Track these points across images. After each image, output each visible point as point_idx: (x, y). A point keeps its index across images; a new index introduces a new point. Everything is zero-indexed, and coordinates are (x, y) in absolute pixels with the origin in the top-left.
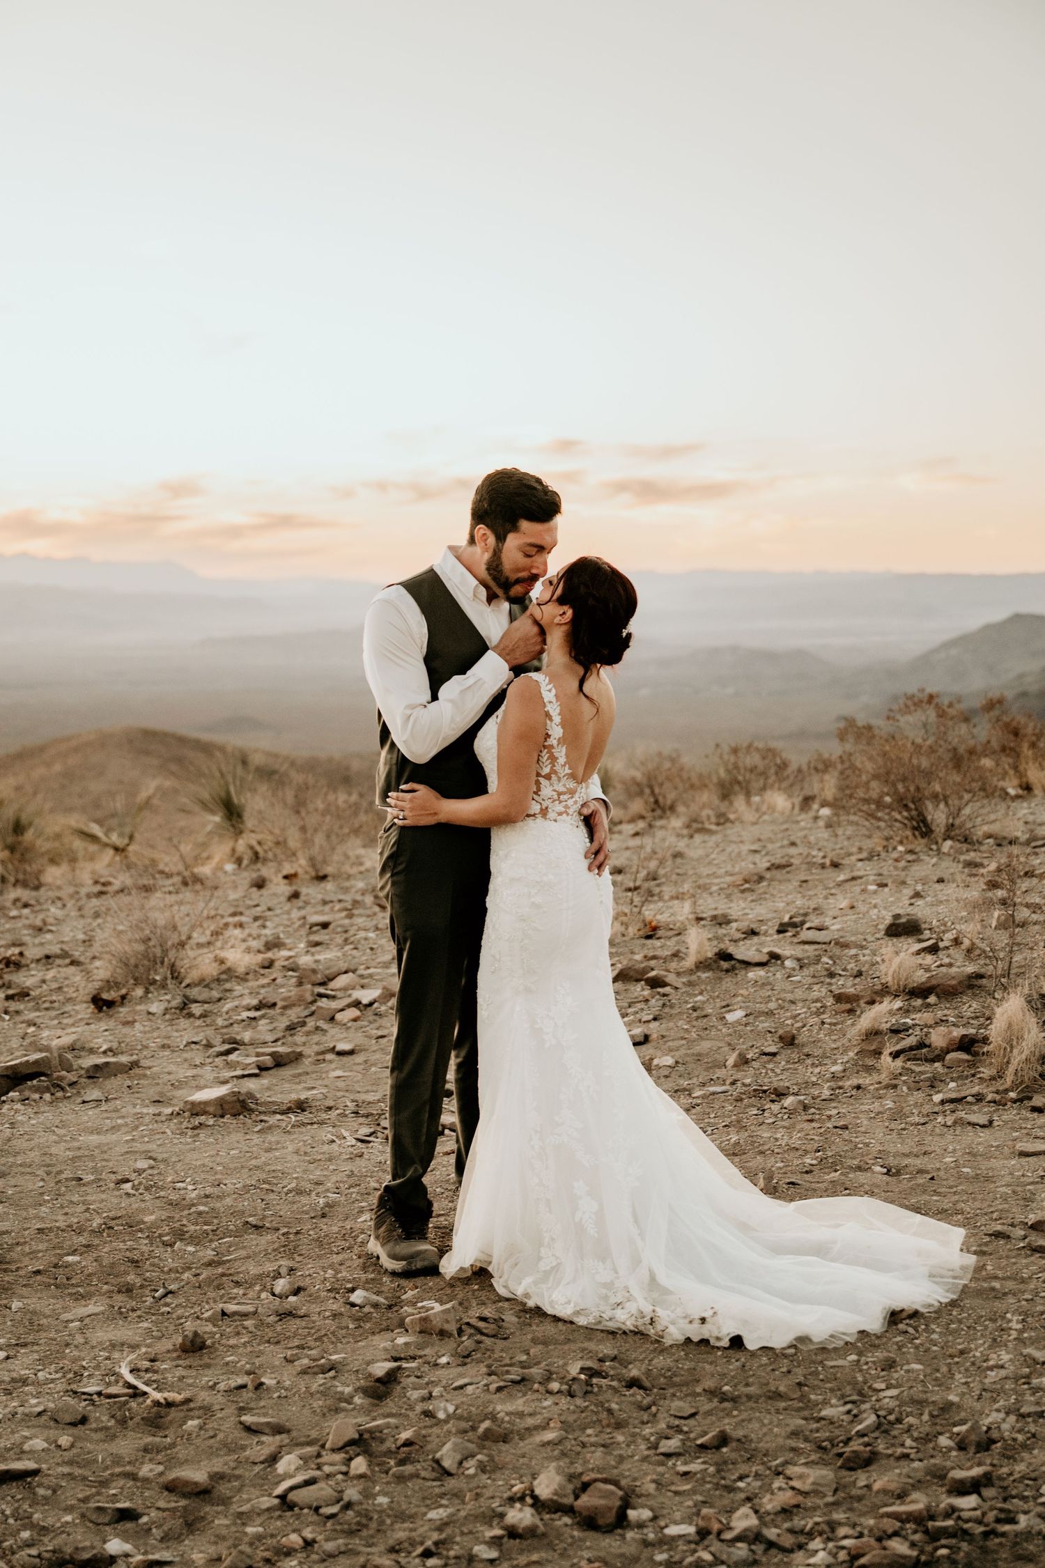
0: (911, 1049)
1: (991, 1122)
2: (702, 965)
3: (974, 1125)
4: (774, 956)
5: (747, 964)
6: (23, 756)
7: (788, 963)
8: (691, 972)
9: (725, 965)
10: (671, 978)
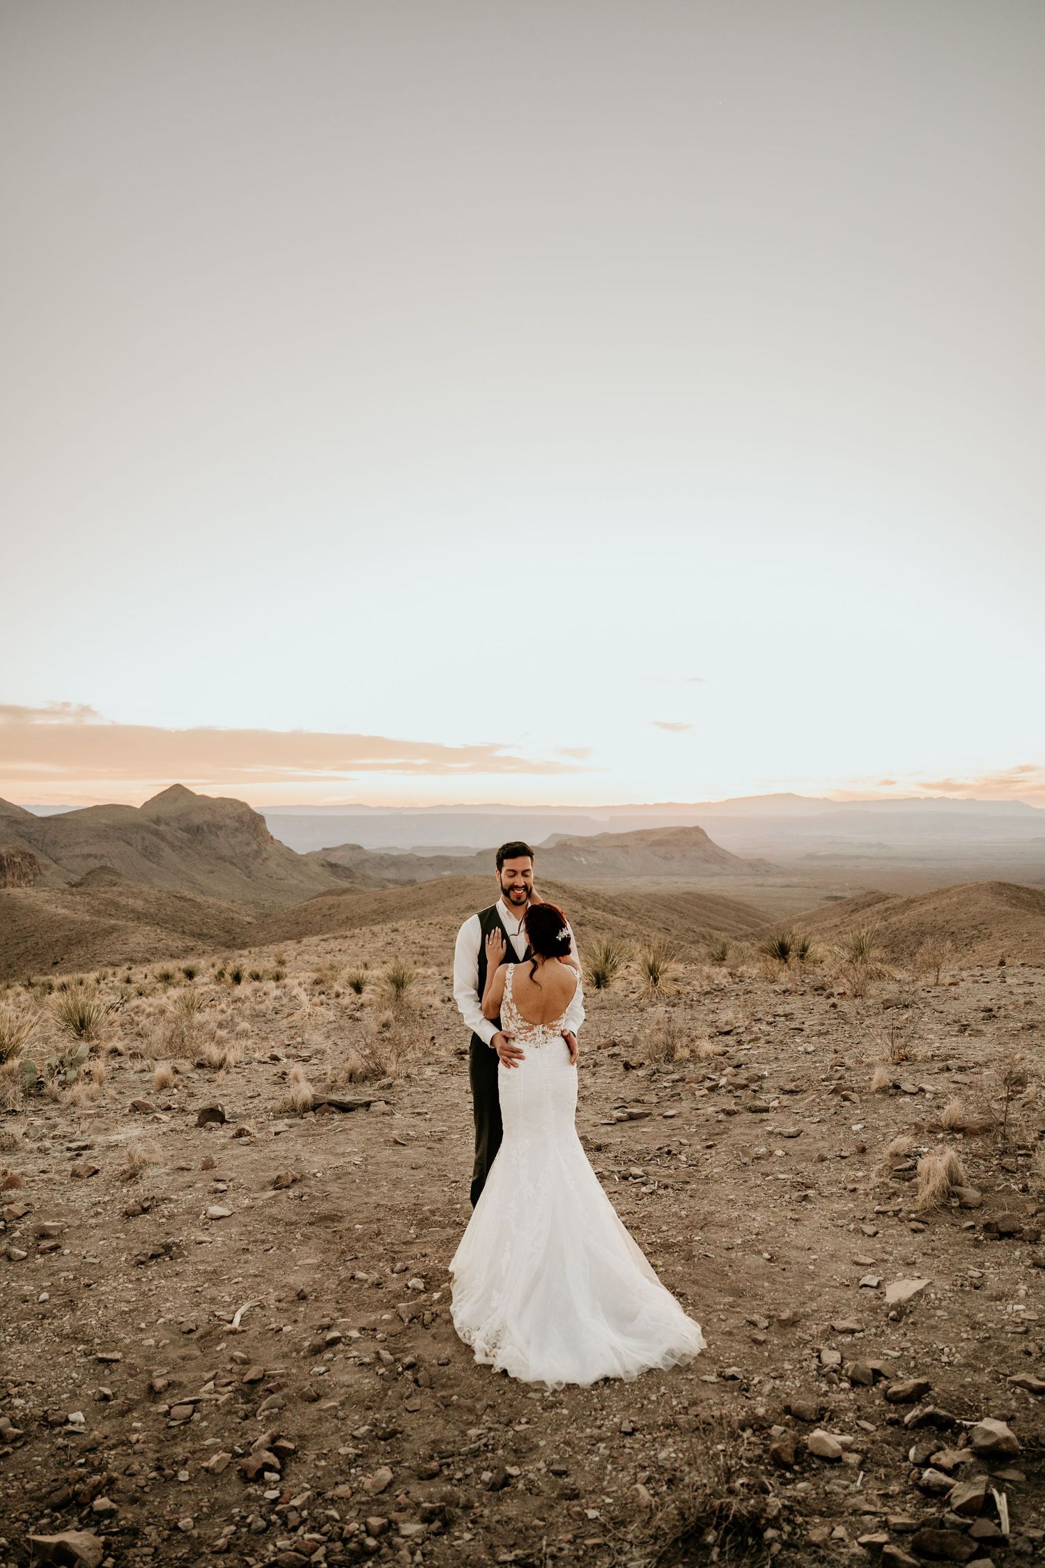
0: (906, 1170)
1: (876, 1233)
2: (883, 1090)
3: (864, 1233)
4: (922, 1090)
5: (905, 1093)
6: (939, 893)
7: (928, 1096)
8: (873, 1094)
9: (892, 1091)
10: (854, 1097)
